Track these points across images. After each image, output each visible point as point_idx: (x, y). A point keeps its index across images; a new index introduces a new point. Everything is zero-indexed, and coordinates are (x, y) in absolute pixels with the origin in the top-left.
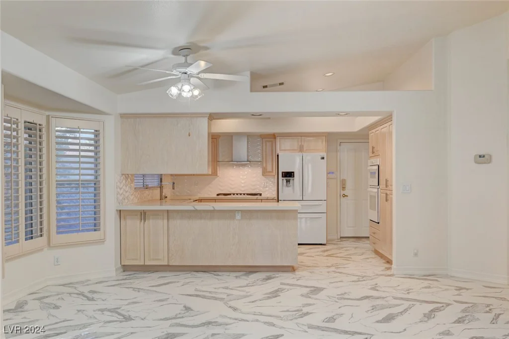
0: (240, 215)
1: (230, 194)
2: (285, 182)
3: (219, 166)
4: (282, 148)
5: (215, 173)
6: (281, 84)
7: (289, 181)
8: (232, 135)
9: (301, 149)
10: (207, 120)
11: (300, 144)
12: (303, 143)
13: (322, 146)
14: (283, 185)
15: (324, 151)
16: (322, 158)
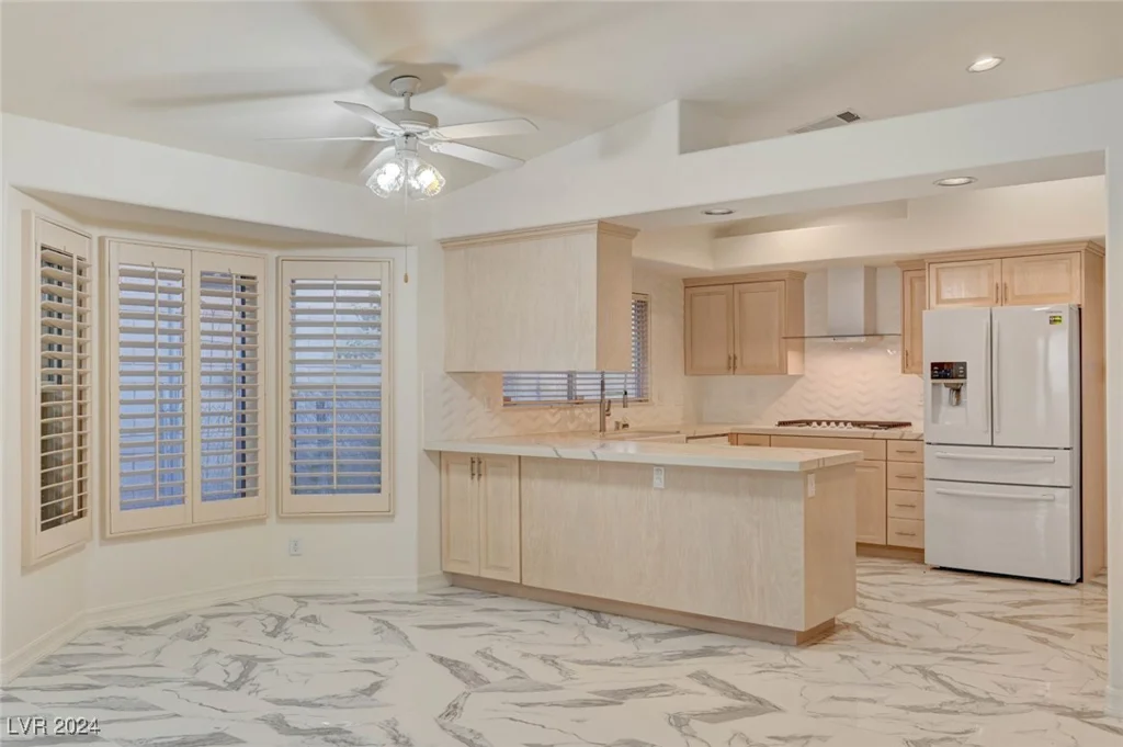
0: (662, 477)
1: (809, 423)
2: (945, 391)
3: (802, 350)
4: (946, 295)
5: (782, 369)
6: (849, 117)
7: (957, 390)
8: (825, 269)
9: (1002, 295)
10: (592, 239)
11: (997, 280)
12: (1006, 279)
13: (1069, 284)
14: (936, 400)
15: (1077, 298)
16: (1053, 321)
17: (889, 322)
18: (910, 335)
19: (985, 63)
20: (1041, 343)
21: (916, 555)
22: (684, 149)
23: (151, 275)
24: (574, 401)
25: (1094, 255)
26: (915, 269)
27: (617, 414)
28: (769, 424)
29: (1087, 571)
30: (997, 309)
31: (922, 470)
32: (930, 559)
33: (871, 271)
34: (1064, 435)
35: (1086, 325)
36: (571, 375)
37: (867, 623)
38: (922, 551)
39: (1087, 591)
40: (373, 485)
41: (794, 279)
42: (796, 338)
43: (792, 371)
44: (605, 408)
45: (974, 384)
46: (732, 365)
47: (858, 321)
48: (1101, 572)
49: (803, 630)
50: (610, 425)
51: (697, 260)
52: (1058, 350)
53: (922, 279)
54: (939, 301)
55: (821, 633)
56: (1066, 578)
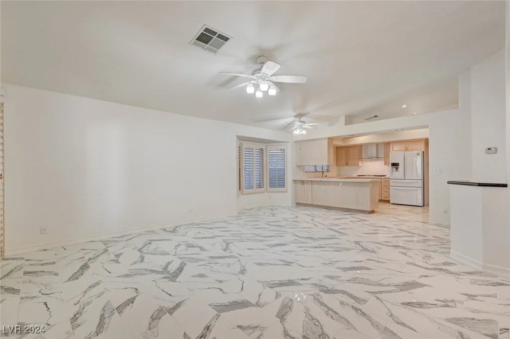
1: (364, 176)
2: (394, 169)
3: (362, 161)
4: (394, 150)
5: (358, 165)
6: (376, 116)
7: (397, 168)
8: (367, 145)
9: (407, 149)
10: (327, 140)
11: (405, 146)
12: (408, 146)
13: (422, 147)
14: (392, 170)
15: (423, 149)
16: (418, 154)
17: (381, 155)
18: (387, 157)
19: (404, 106)
20: (415, 159)
21: (388, 202)
22: (345, 125)
23: (249, 149)
24: (316, 171)
25: (426, 141)
26: (387, 144)
27: (325, 174)
28: (356, 176)
29: (425, 204)
30: (406, 152)
31: (389, 185)
32: (391, 202)
33: (377, 145)
34: (420, 177)
35: (425, 156)
36: (315, 166)
37: (380, 211)
38: (389, 201)
39: (425, 208)
40: (283, 186)
41: (360, 147)
42: (361, 159)
43: (360, 165)
44: (323, 172)
45: (401, 167)
46: (347, 164)
47: (375, 155)
48: (428, 205)
49: (370, 210)
50: (324, 175)
51: (340, 144)
52: (419, 161)
53: (389, 146)
54: (393, 150)
55: (372, 212)
56: (421, 205)
